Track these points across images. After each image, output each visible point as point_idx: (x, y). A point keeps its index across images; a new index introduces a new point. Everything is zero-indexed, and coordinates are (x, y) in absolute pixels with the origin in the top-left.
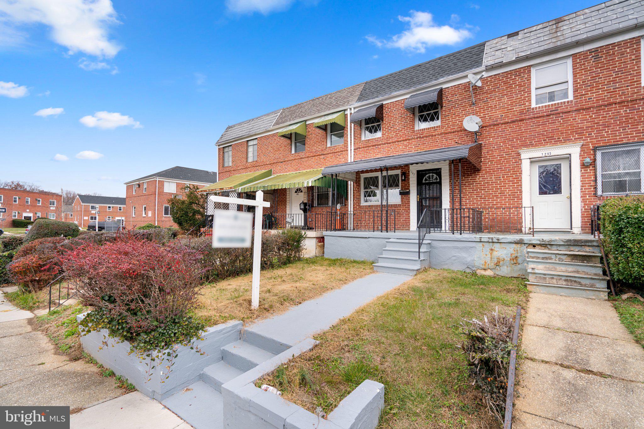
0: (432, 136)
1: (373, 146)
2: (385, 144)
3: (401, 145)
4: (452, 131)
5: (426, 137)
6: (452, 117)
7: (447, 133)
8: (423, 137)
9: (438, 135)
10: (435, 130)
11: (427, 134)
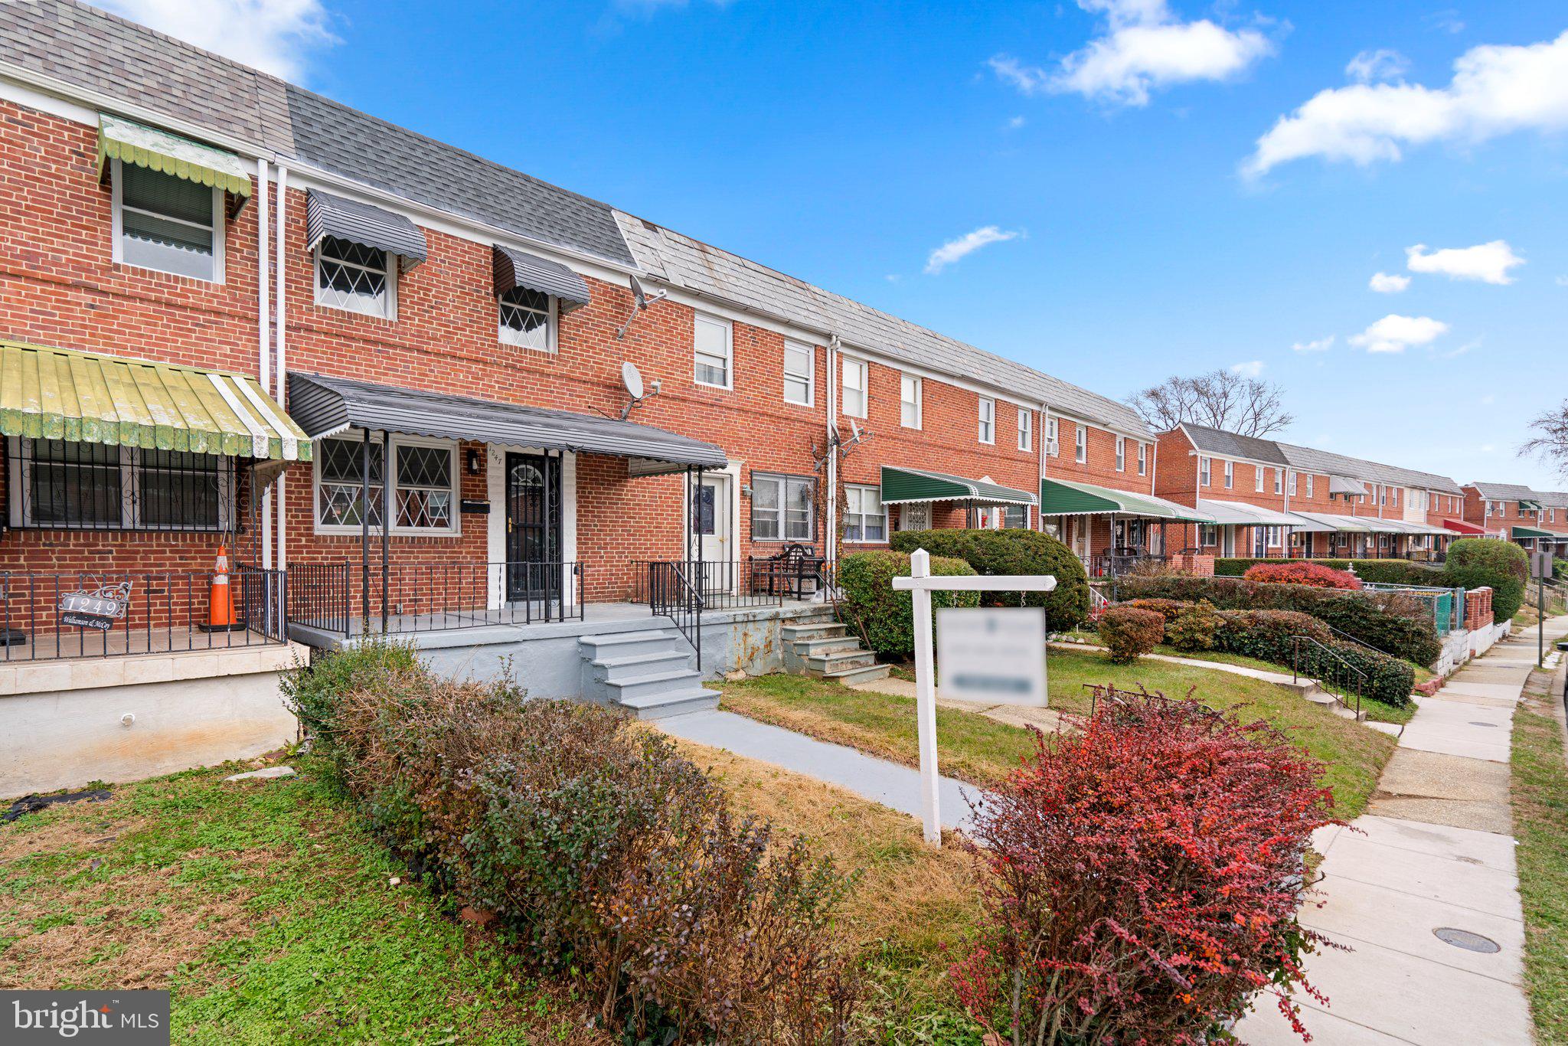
0: (542, 374)
1: (366, 341)
2: (410, 349)
3: (462, 371)
4: (584, 378)
5: (529, 371)
6: (581, 345)
7: (572, 379)
8: (521, 370)
9: (555, 376)
10: (549, 362)
11: (531, 364)
